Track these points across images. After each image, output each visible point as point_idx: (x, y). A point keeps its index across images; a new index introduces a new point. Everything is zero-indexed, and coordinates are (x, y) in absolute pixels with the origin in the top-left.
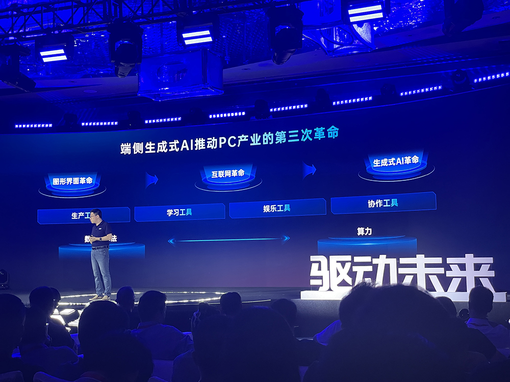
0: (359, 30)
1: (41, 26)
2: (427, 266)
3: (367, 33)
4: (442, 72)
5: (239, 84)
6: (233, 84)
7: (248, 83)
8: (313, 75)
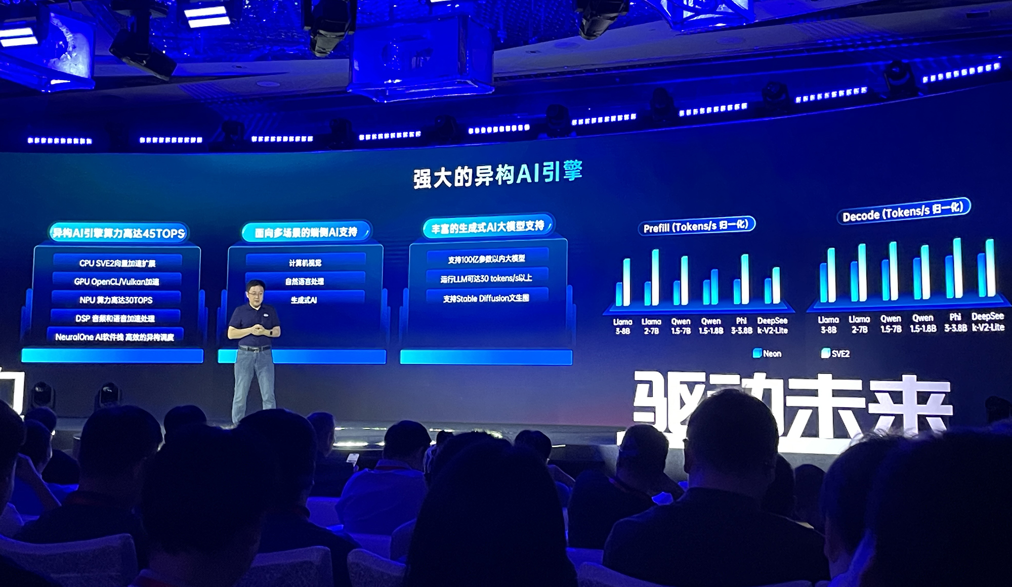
4: (868, 64)
5: (521, 76)
6: (510, 78)
7: (536, 76)
8: (647, 66)
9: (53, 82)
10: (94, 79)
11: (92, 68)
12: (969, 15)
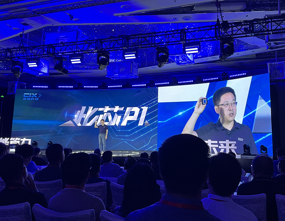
0: (189, 56)
1: (72, 50)
2: (212, 144)
3: (191, 57)
4: (218, 73)
5: (144, 74)
6: (142, 74)
7: (147, 74)
8: (172, 72)
9: (40, 74)
10: (49, 73)
11: (48, 71)
12: (239, 63)
